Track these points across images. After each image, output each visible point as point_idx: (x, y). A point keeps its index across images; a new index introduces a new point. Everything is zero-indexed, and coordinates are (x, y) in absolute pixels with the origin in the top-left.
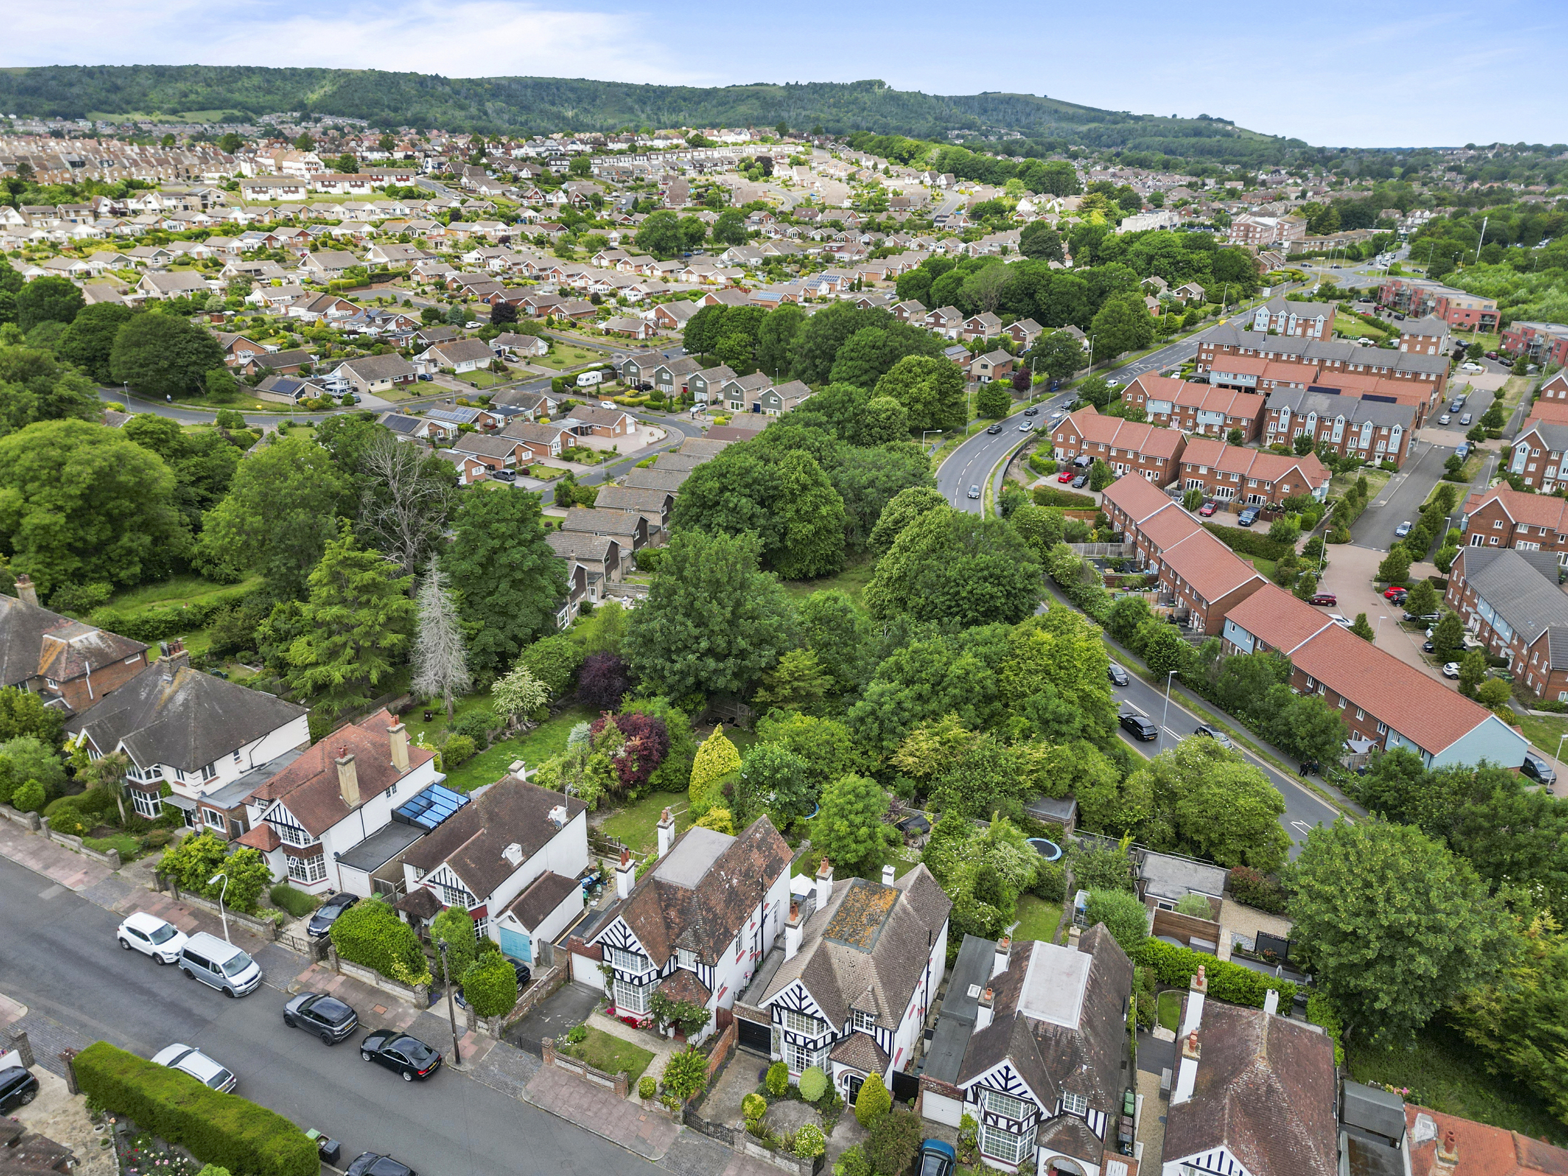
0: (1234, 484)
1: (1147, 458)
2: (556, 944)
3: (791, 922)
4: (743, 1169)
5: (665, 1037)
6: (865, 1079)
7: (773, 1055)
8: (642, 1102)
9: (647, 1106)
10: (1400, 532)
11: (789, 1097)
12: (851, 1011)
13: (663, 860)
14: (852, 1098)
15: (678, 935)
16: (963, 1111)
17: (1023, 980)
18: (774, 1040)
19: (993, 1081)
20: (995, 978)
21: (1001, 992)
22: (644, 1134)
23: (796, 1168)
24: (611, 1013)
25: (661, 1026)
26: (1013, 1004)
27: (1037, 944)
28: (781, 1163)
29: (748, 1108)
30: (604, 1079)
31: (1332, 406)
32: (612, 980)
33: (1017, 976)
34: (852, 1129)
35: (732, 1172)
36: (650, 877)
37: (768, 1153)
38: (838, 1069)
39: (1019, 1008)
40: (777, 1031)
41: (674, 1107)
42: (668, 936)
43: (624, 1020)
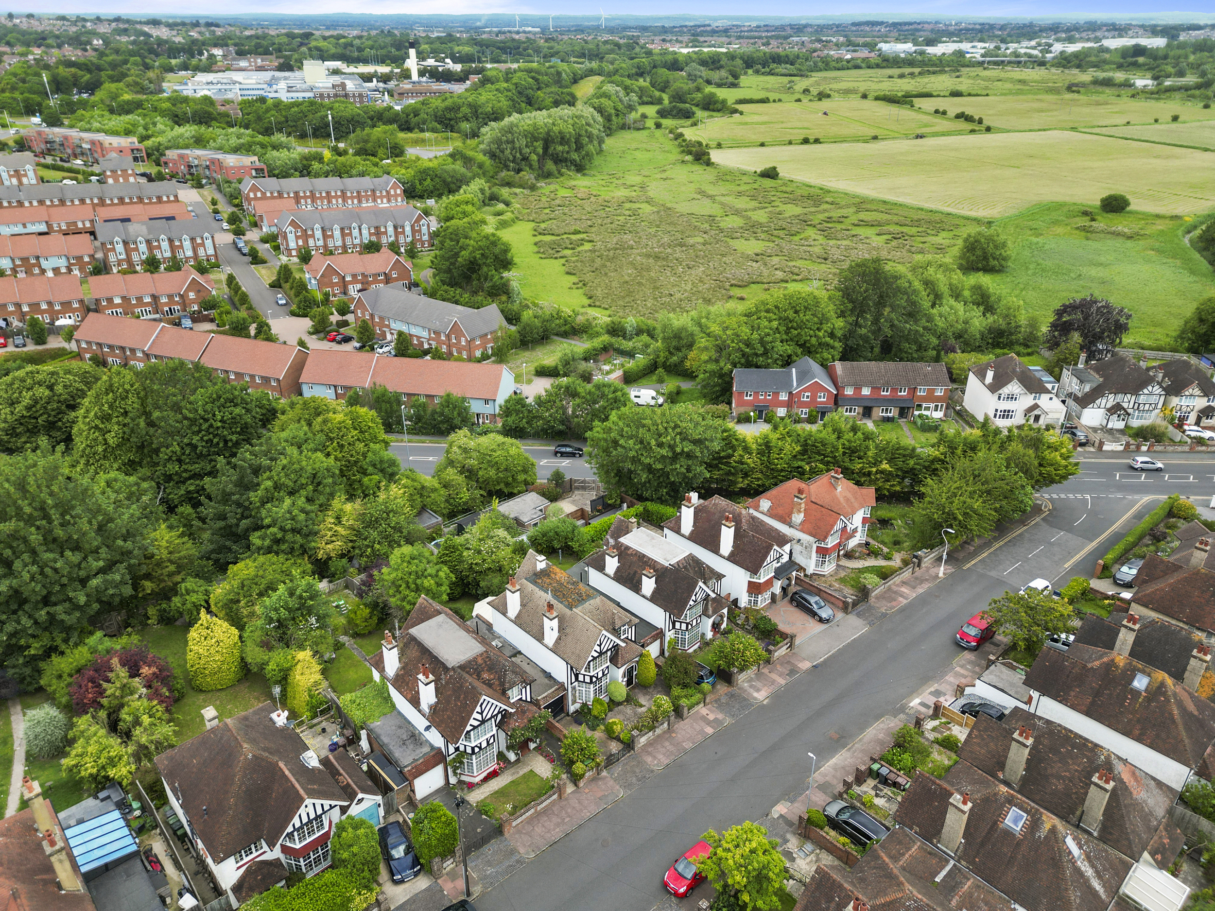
2: (396, 788)
3: (551, 617)
4: (649, 754)
5: (518, 761)
6: (637, 662)
7: (572, 709)
8: (576, 785)
9: (581, 784)
10: (280, 302)
11: (610, 710)
12: (616, 632)
13: (436, 658)
14: (629, 682)
15: (502, 684)
16: (667, 639)
17: (644, 556)
18: (574, 696)
19: (691, 603)
20: (616, 573)
21: (636, 572)
22: (600, 794)
23: (666, 725)
24: (471, 786)
25: (512, 757)
26: (658, 567)
27: (622, 540)
28: (658, 731)
29: (617, 728)
30: (550, 796)
31: (150, 231)
32: (462, 763)
33: (635, 559)
34: (645, 694)
35: (649, 759)
36: (453, 668)
37: (651, 733)
38: (621, 671)
39: (667, 564)
40: (574, 688)
41: (598, 765)
42: (495, 690)
43: (486, 779)
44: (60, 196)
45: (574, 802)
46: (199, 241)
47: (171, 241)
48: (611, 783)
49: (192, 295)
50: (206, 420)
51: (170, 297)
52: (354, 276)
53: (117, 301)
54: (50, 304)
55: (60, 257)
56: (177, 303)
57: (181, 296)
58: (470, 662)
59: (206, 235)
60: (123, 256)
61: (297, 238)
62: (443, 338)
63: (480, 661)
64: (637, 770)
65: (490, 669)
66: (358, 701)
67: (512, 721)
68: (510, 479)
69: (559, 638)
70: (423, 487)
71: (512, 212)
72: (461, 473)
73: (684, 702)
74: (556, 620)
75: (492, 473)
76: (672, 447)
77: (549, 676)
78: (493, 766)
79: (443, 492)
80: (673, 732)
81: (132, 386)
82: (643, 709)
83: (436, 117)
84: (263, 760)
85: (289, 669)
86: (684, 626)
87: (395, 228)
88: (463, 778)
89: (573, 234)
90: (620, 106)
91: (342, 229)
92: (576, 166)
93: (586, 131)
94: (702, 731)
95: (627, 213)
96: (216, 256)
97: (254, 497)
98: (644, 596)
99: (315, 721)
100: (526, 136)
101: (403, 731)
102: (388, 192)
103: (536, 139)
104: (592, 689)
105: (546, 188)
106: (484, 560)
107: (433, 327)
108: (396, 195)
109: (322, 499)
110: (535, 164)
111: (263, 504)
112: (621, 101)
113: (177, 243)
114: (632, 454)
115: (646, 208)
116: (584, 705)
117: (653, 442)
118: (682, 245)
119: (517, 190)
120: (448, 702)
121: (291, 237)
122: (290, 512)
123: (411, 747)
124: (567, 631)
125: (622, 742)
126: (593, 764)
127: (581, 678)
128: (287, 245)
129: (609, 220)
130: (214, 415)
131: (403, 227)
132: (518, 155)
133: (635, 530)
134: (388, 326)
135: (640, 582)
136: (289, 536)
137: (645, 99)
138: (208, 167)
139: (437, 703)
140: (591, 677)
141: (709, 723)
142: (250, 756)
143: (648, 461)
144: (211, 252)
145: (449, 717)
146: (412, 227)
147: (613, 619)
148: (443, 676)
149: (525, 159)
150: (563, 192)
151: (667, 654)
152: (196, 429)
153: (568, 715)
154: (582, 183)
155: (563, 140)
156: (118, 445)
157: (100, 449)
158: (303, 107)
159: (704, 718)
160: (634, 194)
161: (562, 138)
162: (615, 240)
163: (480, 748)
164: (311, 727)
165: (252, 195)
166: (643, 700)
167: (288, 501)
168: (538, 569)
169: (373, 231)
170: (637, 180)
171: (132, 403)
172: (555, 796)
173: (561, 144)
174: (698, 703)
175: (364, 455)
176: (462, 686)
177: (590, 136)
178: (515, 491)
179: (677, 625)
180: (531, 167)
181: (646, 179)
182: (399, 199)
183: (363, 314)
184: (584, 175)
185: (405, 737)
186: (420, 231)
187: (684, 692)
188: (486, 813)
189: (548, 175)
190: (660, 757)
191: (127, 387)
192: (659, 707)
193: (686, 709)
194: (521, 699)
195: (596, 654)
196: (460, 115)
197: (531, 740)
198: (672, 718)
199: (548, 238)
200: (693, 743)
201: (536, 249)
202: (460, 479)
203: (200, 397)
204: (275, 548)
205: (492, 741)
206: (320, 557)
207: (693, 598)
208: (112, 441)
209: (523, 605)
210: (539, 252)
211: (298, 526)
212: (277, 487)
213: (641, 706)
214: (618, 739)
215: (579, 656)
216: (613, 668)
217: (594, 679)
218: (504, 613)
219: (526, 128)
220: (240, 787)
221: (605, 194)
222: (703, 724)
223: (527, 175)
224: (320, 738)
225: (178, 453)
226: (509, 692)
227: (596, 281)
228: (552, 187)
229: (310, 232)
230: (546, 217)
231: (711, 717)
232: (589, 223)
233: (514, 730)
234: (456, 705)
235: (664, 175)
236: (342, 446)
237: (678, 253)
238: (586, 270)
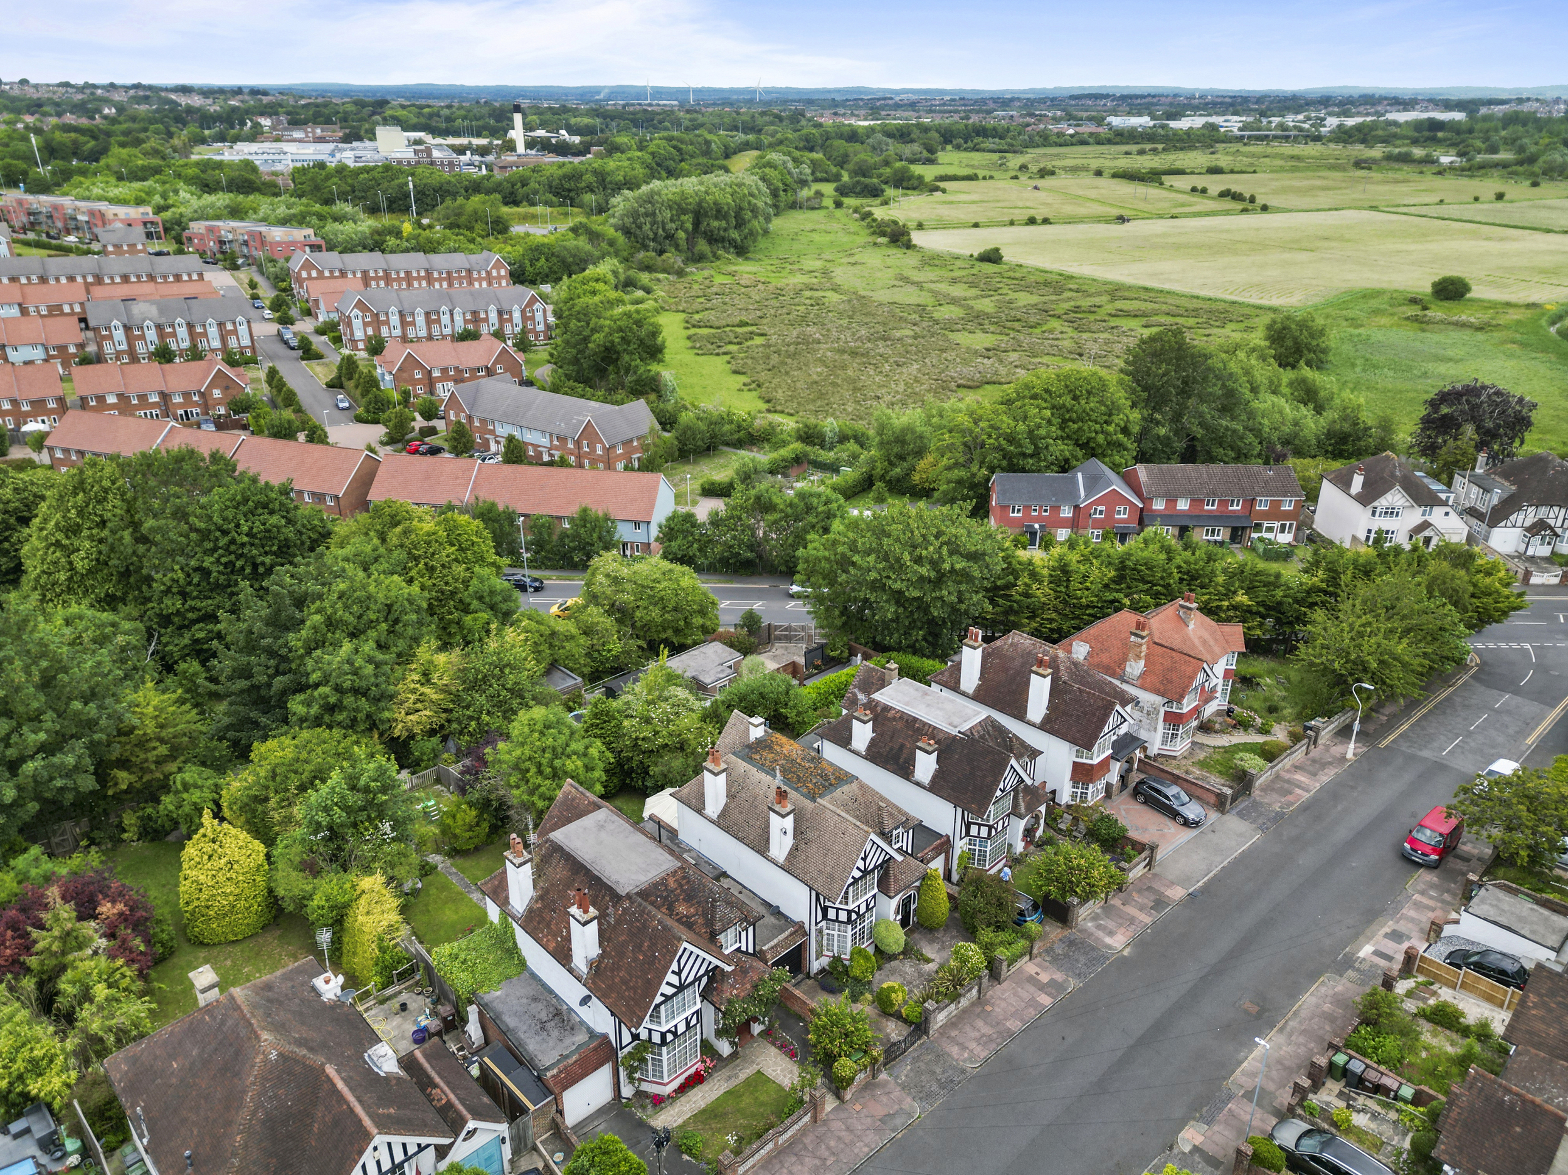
0: (154, 405)
1: (32, 403)
2: (532, 1108)
3: (784, 811)
4: (953, 1040)
5: (734, 1056)
6: (918, 889)
7: (816, 966)
8: (838, 1096)
9: (848, 1095)
10: (341, 405)
11: (880, 968)
12: (886, 836)
13: (598, 879)
14: (904, 923)
15: (710, 923)
16: (957, 852)
17: (915, 720)
18: (820, 944)
19: (998, 793)
20: (869, 748)
21: (902, 746)
22: (880, 1111)
23: (975, 992)
24: (658, 1101)
25: (724, 1048)
26: (941, 736)
27: (877, 696)
28: (964, 1002)
29: (898, 998)
30: (800, 1118)
31: (162, 311)
32: (643, 1060)
33: (899, 725)
34: (931, 941)
35: (955, 1050)
36: (629, 896)
37: (953, 1006)
38: (894, 903)
39: (954, 732)
40: (820, 932)
41: (875, 1060)
42: (698, 934)
43: (683, 1089)
44: (40, 271)
45: (836, 1125)
46: (229, 327)
47: (190, 326)
48: (897, 1093)
49: (217, 393)
50: (225, 533)
51: (187, 395)
52: (444, 370)
53: (111, 400)
54: (15, 402)
55: (34, 345)
56: (196, 404)
57: (202, 395)
58: (655, 885)
59: (240, 318)
60: (124, 347)
61: (366, 325)
62: (571, 446)
63: (672, 884)
64: (938, 1070)
65: (689, 899)
66: (462, 956)
67: (725, 987)
68: (682, 623)
69: (795, 849)
70: (553, 634)
71: (656, 300)
72: (609, 613)
73: (1001, 953)
74: (791, 817)
75: (655, 613)
76: (935, 564)
77: (776, 912)
78: (694, 1065)
79: (582, 640)
80: (987, 1003)
81: (113, 483)
82: (932, 967)
83: (551, 187)
84: (296, 1061)
85: (347, 905)
86: (984, 832)
87: (500, 313)
88: (645, 1087)
89: (739, 326)
90: (789, 180)
91: (427, 314)
92: (736, 247)
93: (749, 203)
94: (1032, 1003)
95: (808, 302)
96: (253, 347)
97: (295, 640)
98: (918, 784)
99: (389, 991)
100: (671, 208)
101: (540, 1006)
102: (489, 273)
103: (684, 212)
104: (850, 933)
105: (698, 274)
106: (656, 733)
107: (556, 431)
108: (499, 277)
109: (402, 645)
110: (683, 244)
111: (309, 651)
112: (789, 173)
113: (199, 330)
114: (873, 575)
115: (833, 297)
116: (837, 959)
117: (906, 557)
118: (885, 339)
119: (661, 276)
120: (621, 954)
121: (357, 324)
122: (350, 662)
123: (555, 1033)
124: (809, 835)
125: (905, 1021)
126: (866, 1060)
127: (832, 914)
128: (352, 334)
129: (784, 311)
130: (238, 526)
131: (510, 313)
132: (660, 231)
133: (895, 681)
134: (493, 432)
135: (911, 761)
136: (349, 700)
137: (819, 175)
138: (246, 243)
139: (601, 957)
140: (849, 912)
141: (1042, 987)
142: (273, 1055)
143: (897, 586)
144: (246, 342)
145: (624, 982)
146: (523, 312)
147: (880, 816)
148: (611, 910)
149: (670, 237)
150: (719, 279)
151: (955, 877)
152: (209, 545)
153: (808, 976)
154: (745, 269)
155: (719, 213)
156: (90, 571)
157: (62, 576)
158: (375, 174)
159: (1032, 980)
160: (815, 281)
161: (719, 211)
162: (795, 333)
163: (675, 1034)
164: (382, 1002)
165: (304, 274)
166: (929, 951)
167: (347, 647)
168: (752, 738)
169: (469, 317)
170: (818, 264)
171: (114, 507)
172: (807, 1119)
173: (717, 218)
174: (1022, 955)
175: (466, 583)
176: (645, 926)
177: (754, 210)
178: (689, 642)
179: (974, 830)
180: (677, 247)
181: (828, 265)
182: (504, 283)
183: (457, 415)
184: (747, 259)
185: (543, 1016)
186: (533, 318)
187: (1003, 936)
188: (689, 1151)
189: (699, 258)
190: (973, 1045)
191: (106, 483)
192: (964, 961)
193: (1005, 964)
194: (739, 950)
195: (857, 874)
196: (583, 185)
197: (755, 1019)
198: (985, 980)
199: (705, 331)
200: (1022, 1020)
201: (689, 344)
202: (608, 622)
203: (216, 498)
204: (327, 718)
205: (694, 1021)
206: (397, 733)
207: (1001, 786)
208: (81, 565)
209: (731, 796)
210: (693, 348)
211: (364, 684)
212: (331, 624)
213: (928, 961)
214: (898, 1016)
215: (831, 877)
216: (882, 898)
217: (854, 916)
218: (699, 810)
219: (670, 196)
220: (254, 1113)
221: (777, 282)
222: (1032, 989)
223: (673, 258)
224: (397, 1020)
225: (182, 582)
226: (721, 938)
227: (775, 381)
228: (706, 273)
229: (382, 318)
230: (700, 307)
231: (1044, 978)
232: (759, 313)
233: (729, 1002)
234: (635, 959)
235: (852, 260)
236: (431, 569)
237: (881, 347)
238: (759, 368)
